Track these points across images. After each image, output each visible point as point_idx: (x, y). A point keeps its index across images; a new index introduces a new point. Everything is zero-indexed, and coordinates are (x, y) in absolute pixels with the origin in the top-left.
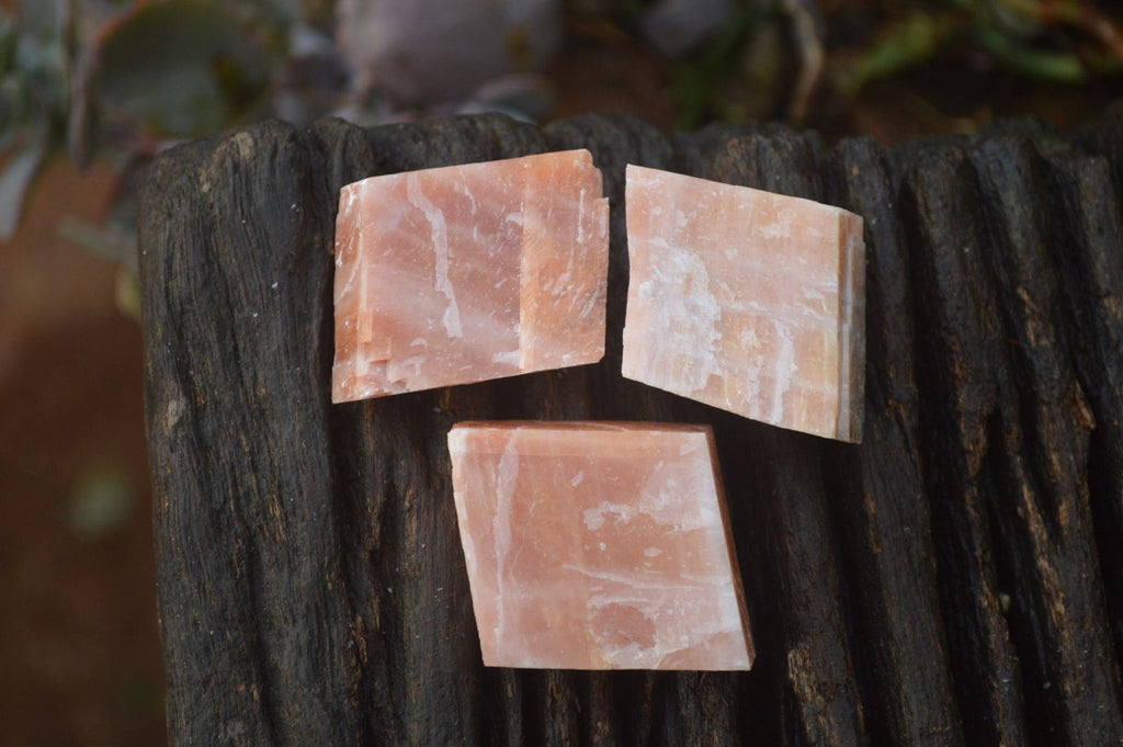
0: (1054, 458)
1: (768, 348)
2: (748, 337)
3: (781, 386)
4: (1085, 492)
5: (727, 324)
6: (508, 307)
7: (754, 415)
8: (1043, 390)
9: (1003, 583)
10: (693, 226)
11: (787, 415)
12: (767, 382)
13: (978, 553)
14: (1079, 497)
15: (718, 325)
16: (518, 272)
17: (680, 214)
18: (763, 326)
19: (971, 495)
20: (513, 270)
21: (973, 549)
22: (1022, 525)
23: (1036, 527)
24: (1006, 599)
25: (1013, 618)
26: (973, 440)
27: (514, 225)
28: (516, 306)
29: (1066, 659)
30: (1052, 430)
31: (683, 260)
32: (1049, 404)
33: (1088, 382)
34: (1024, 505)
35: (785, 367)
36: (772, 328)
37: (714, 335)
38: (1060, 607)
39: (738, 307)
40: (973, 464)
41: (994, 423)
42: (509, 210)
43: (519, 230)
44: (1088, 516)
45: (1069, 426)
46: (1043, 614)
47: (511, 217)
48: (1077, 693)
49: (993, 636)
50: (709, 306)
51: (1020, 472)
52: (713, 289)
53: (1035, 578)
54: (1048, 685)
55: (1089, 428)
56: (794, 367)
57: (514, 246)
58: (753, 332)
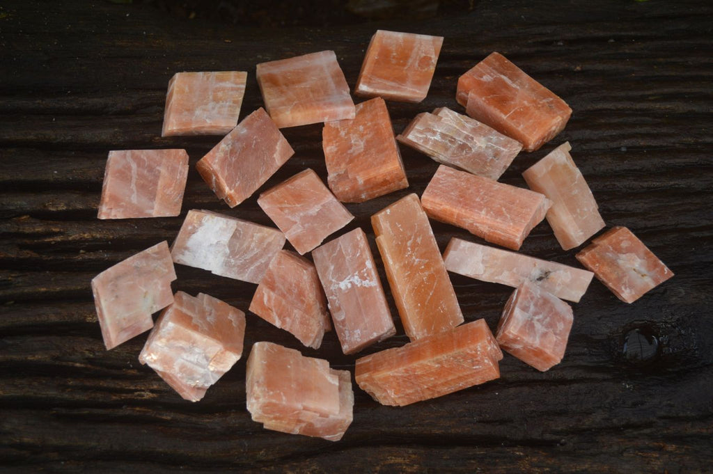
0: (37, 230)
1: (223, 89)
2: (220, 94)
3: (234, 86)
4: (50, 222)
5: (216, 100)
6: (152, 196)
7: (243, 91)
8: (13, 230)
9: (77, 252)
10: (188, 110)
11: (242, 84)
12: (233, 89)
13: (64, 258)
14: (50, 224)
15: (218, 102)
16: (157, 185)
17: (184, 114)
18: (217, 90)
19: (44, 257)
20: (156, 184)
21: (63, 259)
22: (57, 243)
23: (59, 239)
24: (82, 251)
25: (88, 250)
26: (27, 254)
27: (158, 170)
28: (155, 196)
29: (102, 236)
30: (28, 230)
31: (198, 112)
32: (19, 229)
33: (14, 215)
34: (51, 241)
35: (228, 85)
36: (216, 89)
37: (221, 103)
38: (86, 235)
39: (211, 97)
40: (35, 255)
41: (22, 247)
42: (158, 165)
43: (159, 172)
44: (58, 222)
45: (27, 223)
46: (87, 240)
47: (158, 168)
48: (112, 234)
49: (91, 257)
50: (211, 105)
51: (40, 241)
52: (206, 104)
53: (75, 242)
54: (110, 243)
55: (29, 218)
56: (227, 82)
57: (157, 177)
58: (219, 93)
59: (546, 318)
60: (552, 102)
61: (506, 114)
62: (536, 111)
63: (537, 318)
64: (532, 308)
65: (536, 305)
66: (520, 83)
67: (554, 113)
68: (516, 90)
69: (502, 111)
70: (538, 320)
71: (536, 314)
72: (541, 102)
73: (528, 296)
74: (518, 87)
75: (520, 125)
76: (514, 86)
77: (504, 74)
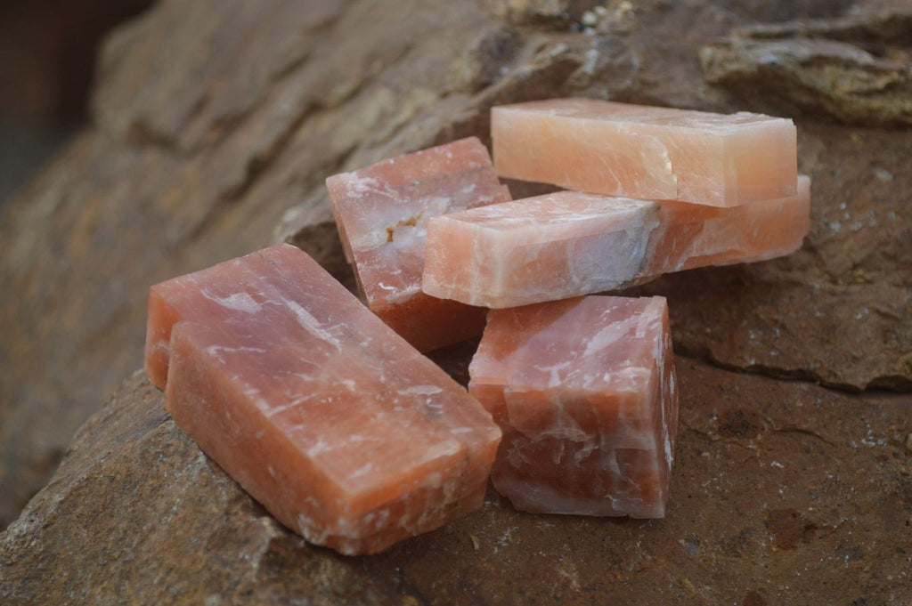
59: (564, 459)
60: (437, 398)
61: (273, 404)
62: (381, 415)
63: (588, 449)
64: (613, 465)
65: (607, 476)
66: (346, 331)
67: (438, 429)
68: (330, 347)
69: (265, 394)
70: (581, 445)
71: (596, 455)
72: (401, 393)
73: (638, 486)
74: (336, 342)
75: (316, 442)
76: (324, 335)
77: (299, 301)
